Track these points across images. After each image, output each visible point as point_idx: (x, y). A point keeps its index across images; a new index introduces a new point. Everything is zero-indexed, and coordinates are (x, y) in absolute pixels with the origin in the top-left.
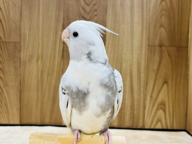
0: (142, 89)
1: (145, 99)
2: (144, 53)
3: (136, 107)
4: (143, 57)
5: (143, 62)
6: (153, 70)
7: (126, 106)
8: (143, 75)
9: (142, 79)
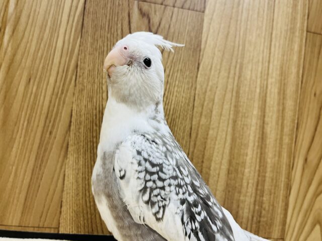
0: (286, 140)
1: (291, 167)
2: (296, 47)
3: (267, 186)
4: (295, 58)
5: (294, 70)
6: (315, 94)
7: (245, 184)
8: (290, 104)
9: (289, 114)
